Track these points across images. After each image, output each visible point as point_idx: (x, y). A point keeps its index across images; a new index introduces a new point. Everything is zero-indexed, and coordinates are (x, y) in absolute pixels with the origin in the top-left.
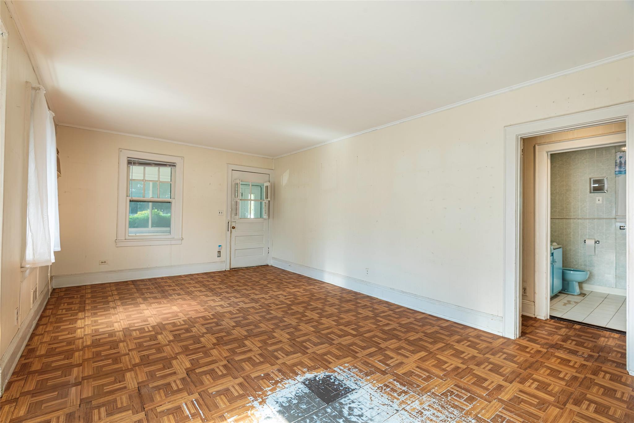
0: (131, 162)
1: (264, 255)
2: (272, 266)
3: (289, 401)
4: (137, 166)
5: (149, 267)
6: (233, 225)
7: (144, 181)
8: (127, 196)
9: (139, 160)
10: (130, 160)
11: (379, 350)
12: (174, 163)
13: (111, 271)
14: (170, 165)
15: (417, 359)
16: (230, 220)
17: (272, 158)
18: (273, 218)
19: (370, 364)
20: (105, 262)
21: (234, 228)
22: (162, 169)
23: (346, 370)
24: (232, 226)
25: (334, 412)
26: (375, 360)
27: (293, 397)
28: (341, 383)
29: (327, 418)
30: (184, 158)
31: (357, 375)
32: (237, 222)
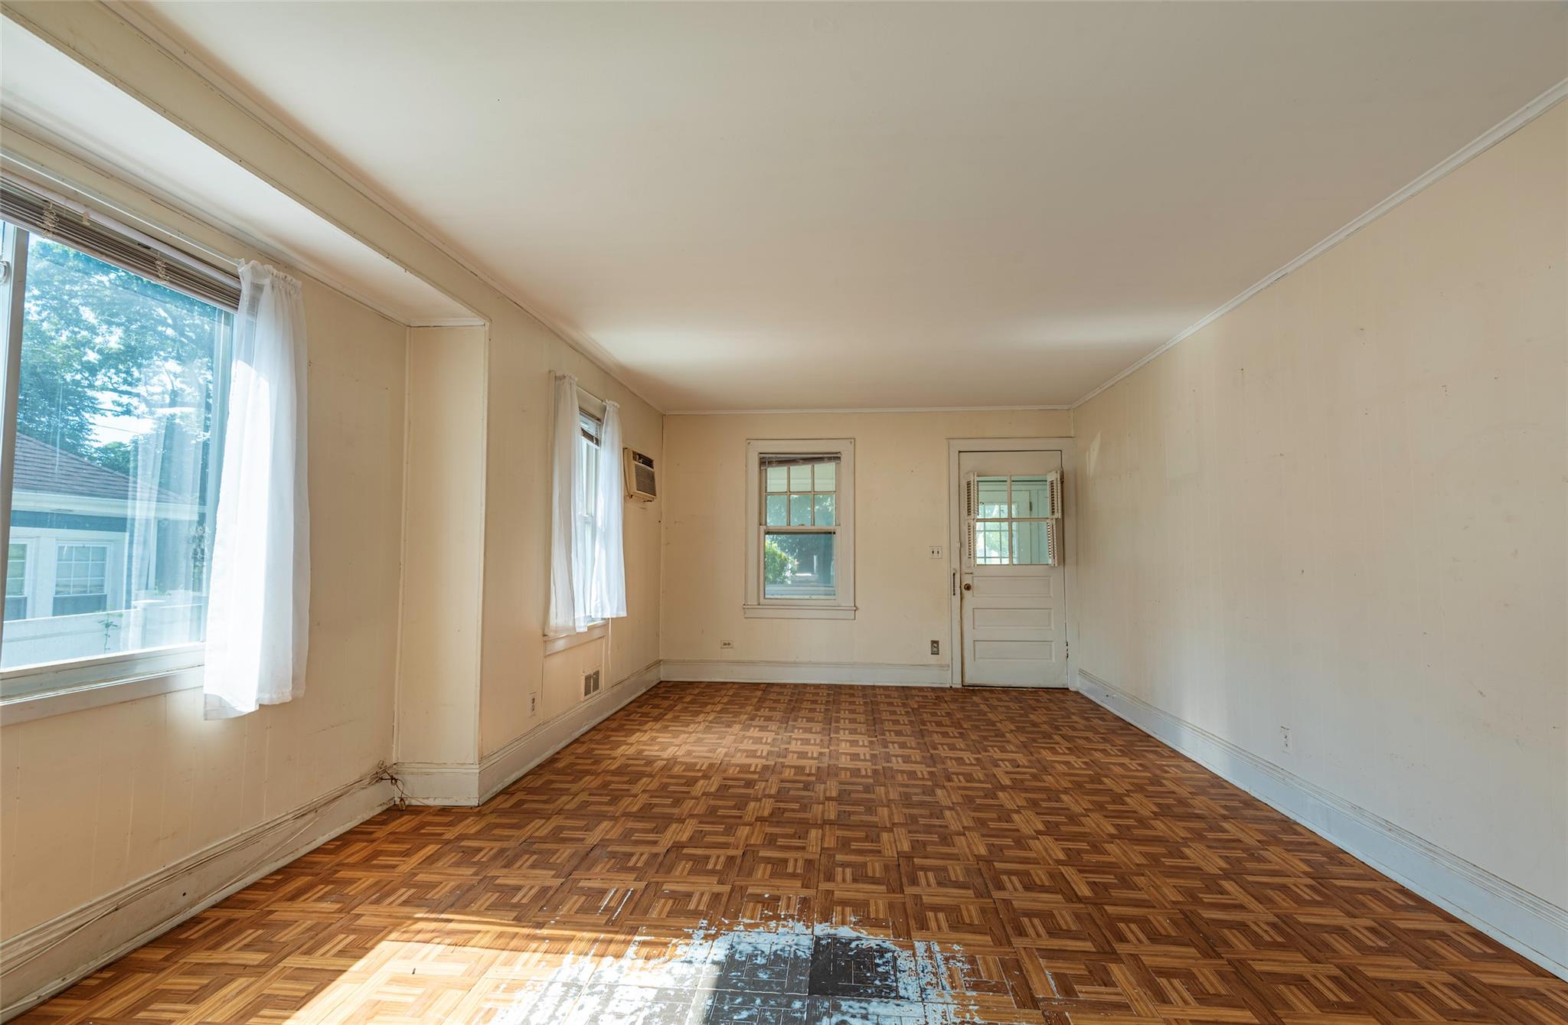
0: (765, 462)
1: (1054, 660)
2: (1077, 693)
3: (751, 957)
4: (776, 466)
5: (797, 660)
6: (967, 580)
7: (788, 493)
8: (760, 525)
9: (778, 456)
10: (763, 458)
11: (1098, 953)
12: (837, 453)
13: (738, 662)
14: (830, 459)
15: (1191, 1018)
16: (958, 569)
17: (1066, 407)
18: (1077, 564)
19: (1021, 971)
20: (729, 644)
21: (968, 587)
22: (820, 468)
23: (939, 956)
24: (964, 584)
25: (802, 1013)
26: (1047, 967)
27: (767, 953)
28: (892, 973)
29: (774, 1015)
30: (854, 439)
31: (951, 976)
32: (976, 574)
